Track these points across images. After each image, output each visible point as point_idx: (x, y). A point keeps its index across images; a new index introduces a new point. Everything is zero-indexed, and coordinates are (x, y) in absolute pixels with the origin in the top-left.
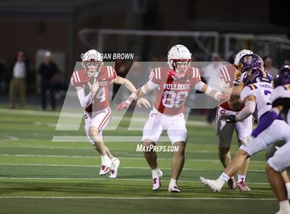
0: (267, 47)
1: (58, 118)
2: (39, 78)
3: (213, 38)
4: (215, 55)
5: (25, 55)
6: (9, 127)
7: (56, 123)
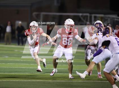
0: (109, 20)
1: (24, 48)
2: (17, 32)
3: (87, 16)
4: (88, 23)
5: (11, 23)
6: (4, 52)
7: (23, 50)
